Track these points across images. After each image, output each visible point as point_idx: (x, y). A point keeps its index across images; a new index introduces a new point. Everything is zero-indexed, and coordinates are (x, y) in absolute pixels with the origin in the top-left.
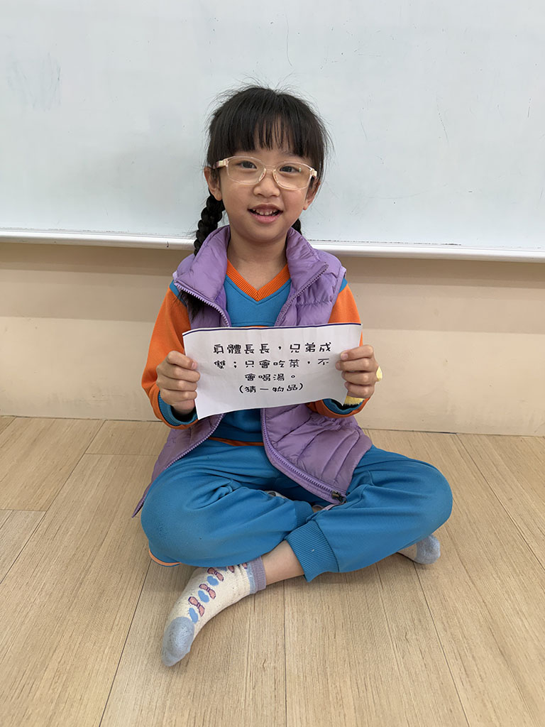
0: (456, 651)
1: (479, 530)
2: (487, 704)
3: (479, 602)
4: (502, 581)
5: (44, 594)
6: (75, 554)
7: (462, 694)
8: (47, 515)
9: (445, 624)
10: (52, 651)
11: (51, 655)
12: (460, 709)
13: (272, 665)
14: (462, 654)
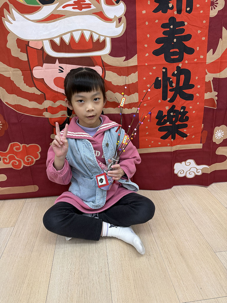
0: (166, 256)
1: (173, 213)
2: (177, 272)
3: (173, 239)
4: (181, 230)
5: (18, 257)
6: (28, 241)
7: (169, 270)
8: (15, 228)
9: (162, 248)
10: (25, 277)
11: (25, 278)
12: (168, 275)
13: (104, 270)
14: (168, 257)
